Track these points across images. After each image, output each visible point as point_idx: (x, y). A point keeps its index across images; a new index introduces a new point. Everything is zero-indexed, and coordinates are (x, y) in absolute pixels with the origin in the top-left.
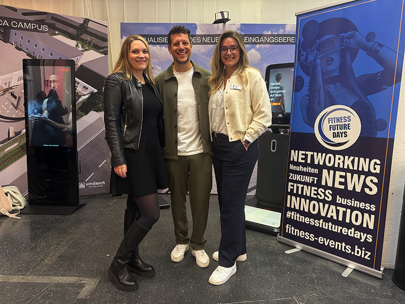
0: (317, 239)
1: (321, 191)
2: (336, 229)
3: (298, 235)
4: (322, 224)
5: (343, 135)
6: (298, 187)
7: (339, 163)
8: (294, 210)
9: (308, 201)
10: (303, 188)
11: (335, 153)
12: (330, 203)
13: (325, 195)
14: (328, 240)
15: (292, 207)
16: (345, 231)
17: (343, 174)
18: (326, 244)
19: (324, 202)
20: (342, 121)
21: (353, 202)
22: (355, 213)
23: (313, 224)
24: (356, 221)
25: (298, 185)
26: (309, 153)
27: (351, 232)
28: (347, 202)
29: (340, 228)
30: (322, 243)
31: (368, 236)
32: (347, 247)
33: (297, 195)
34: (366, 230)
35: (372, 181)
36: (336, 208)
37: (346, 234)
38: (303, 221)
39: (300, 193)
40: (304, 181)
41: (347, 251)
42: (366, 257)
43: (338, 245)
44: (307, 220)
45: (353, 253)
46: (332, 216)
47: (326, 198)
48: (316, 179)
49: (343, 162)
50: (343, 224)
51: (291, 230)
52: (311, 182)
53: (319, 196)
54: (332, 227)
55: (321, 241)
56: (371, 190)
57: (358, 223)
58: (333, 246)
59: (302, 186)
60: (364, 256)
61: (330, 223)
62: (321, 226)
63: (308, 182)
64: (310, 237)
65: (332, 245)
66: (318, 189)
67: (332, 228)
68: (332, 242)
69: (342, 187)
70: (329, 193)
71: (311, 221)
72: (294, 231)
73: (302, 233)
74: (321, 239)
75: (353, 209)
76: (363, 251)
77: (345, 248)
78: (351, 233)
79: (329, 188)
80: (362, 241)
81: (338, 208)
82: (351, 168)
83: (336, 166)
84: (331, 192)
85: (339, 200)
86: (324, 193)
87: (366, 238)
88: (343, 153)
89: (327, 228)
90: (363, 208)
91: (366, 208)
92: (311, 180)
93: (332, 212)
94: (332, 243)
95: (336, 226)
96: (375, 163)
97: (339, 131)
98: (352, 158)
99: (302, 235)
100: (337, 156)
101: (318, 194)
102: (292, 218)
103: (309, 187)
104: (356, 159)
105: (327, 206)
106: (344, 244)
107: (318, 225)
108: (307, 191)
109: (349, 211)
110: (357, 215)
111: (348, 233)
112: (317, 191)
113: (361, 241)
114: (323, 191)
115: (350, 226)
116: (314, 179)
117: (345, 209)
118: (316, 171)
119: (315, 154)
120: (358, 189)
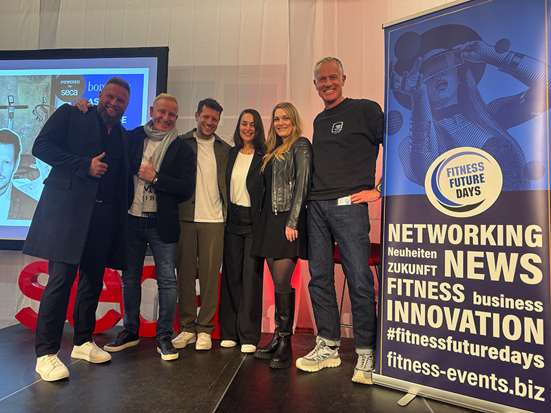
0: (444, 373)
1: (445, 287)
2: (478, 351)
3: (410, 370)
4: (452, 344)
5: (474, 192)
6: (404, 285)
7: (471, 238)
8: (400, 324)
9: (423, 306)
10: (412, 286)
11: (462, 222)
12: (462, 306)
13: (453, 294)
14: (465, 373)
15: (397, 320)
16: (493, 353)
17: (481, 254)
18: (462, 381)
19: (452, 305)
20: (470, 170)
21: (502, 300)
22: (508, 318)
23: (435, 346)
24: (512, 332)
25: (405, 281)
26: (420, 227)
27: (504, 353)
28: (492, 302)
29: (484, 348)
30: (454, 379)
31: (536, 357)
32: (500, 382)
33: (403, 299)
34: (532, 348)
35: (531, 261)
36: (474, 313)
37: (496, 357)
38: (418, 343)
39: (408, 294)
40: (413, 273)
41: (500, 389)
42: (537, 397)
43: (484, 379)
44: (423, 340)
45: (511, 392)
46: (468, 330)
47: (455, 298)
48: (434, 267)
49: (479, 235)
50: (489, 340)
51: (397, 360)
52: (426, 274)
53: (442, 297)
54: (469, 347)
55: (452, 377)
56: (531, 276)
57: (516, 337)
58: (475, 384)
59: (412, 281)
60: (533, 396)
61: (466, 341)
62: (449, 349)
63: (422, 274)
64: (431, 371)
65: (473, 381)
66: (439, 284)
67: (469, 350)
68: (472, 376)
69: (481, 277)
70: (458, 289)
71: (431, 341)
72: (402, 362)
73: (417, 364)
74: (452, 372)
75: (503, 312)
76: (530, 387)
77: (497, 385)
78: (505, 355)
79: (459, 281)
80: (526, 367)
81: (477, 313)
82: (492, 243)
83: (467, 242)
84: (462, 288)
85: (477, 299)
86: (451, 291)
87: (533, 361)
88: (477, 220)
89: (461, 352)
90: (522, 308)
91: (526, 308)
92: (426, 270)
93: (468, 322)
94: (472, 378)
95: (477, 346)
96: (534, 232)
97: (467, 186)
98: (492, 227)
99: (417, 369)
100: (467, 227)
101: (440, 292)
102: (398, 339)
103: (424, 283)
104: (500, 228)
105: (457, 311)
106: (493, 377)
107: (444, 348)
108: (420, 289)
109: (496, 316)
110: (512, 323)
111: (499, 355)
112: (438, 287)
113: (524, 367)
114: (449, 286)
115: (501, 343)
116: (431, 269)
117: (489, 315)
118: (434, 254)
119: (430, 226)
120: (509, 278)
